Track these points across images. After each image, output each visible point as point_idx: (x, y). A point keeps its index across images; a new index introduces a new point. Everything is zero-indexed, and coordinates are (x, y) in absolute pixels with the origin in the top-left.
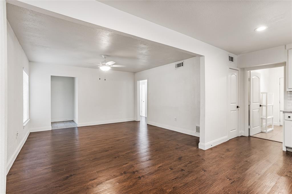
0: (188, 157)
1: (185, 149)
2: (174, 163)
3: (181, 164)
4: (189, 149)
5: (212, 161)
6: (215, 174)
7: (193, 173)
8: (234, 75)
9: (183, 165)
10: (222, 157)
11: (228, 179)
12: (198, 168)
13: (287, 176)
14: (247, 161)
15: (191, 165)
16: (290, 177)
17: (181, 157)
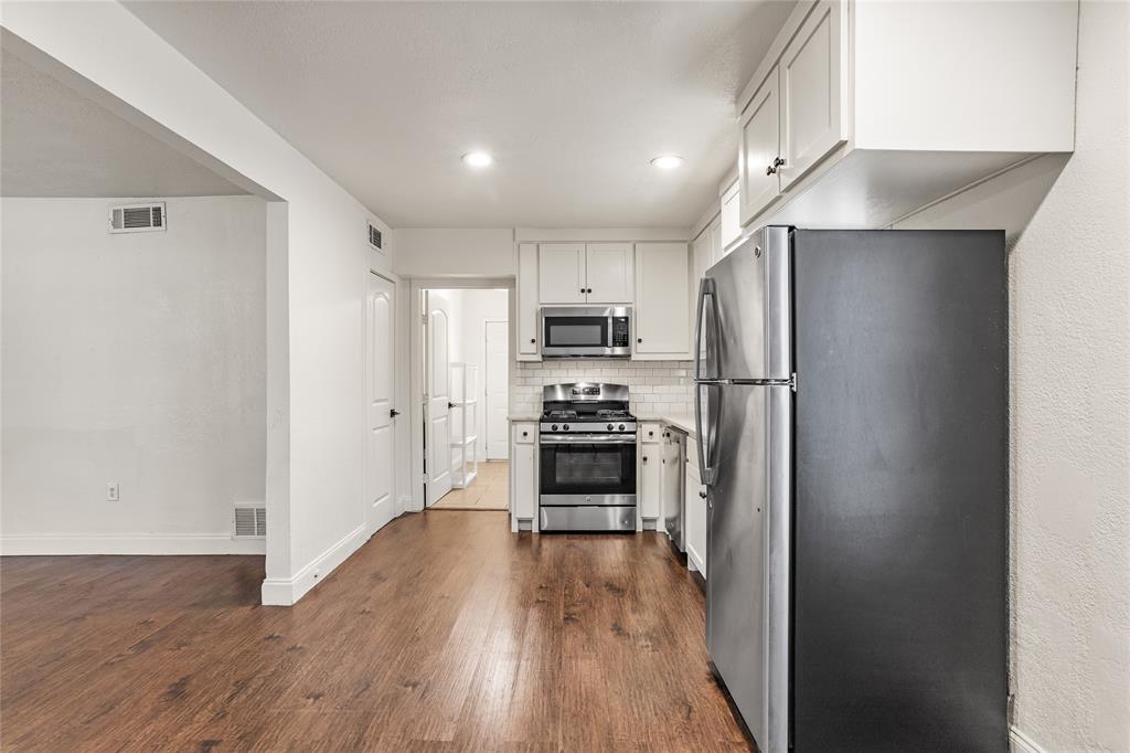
0: (221, 668)
1: (194, 634)
2: (148, 730)
3: (189, 720)
4: (219, 625)
5: (334, 641)
6: (361, 689)
7: (265, 736)
8: (382, 299)
9: (204, 717)
10: (364, 611)
11: (410, 688)
12: (284, 696)
13: (538, 601)
14: (443, 597)
15: (246, 701)
16: (544, 601)
17: (185, 681)
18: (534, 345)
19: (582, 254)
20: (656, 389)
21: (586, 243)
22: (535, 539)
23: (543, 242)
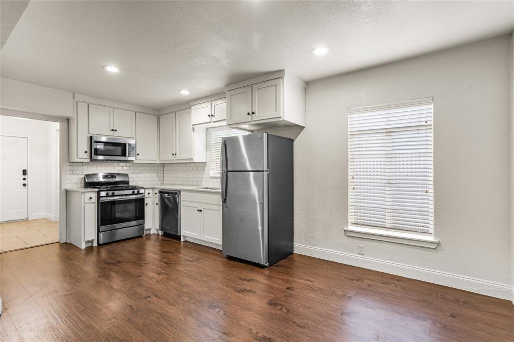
18: (86, 154)
19: (112, 113)
20: (139, 175)
21: (114, 108)
22: (95, 250)
23: (91, 104)
